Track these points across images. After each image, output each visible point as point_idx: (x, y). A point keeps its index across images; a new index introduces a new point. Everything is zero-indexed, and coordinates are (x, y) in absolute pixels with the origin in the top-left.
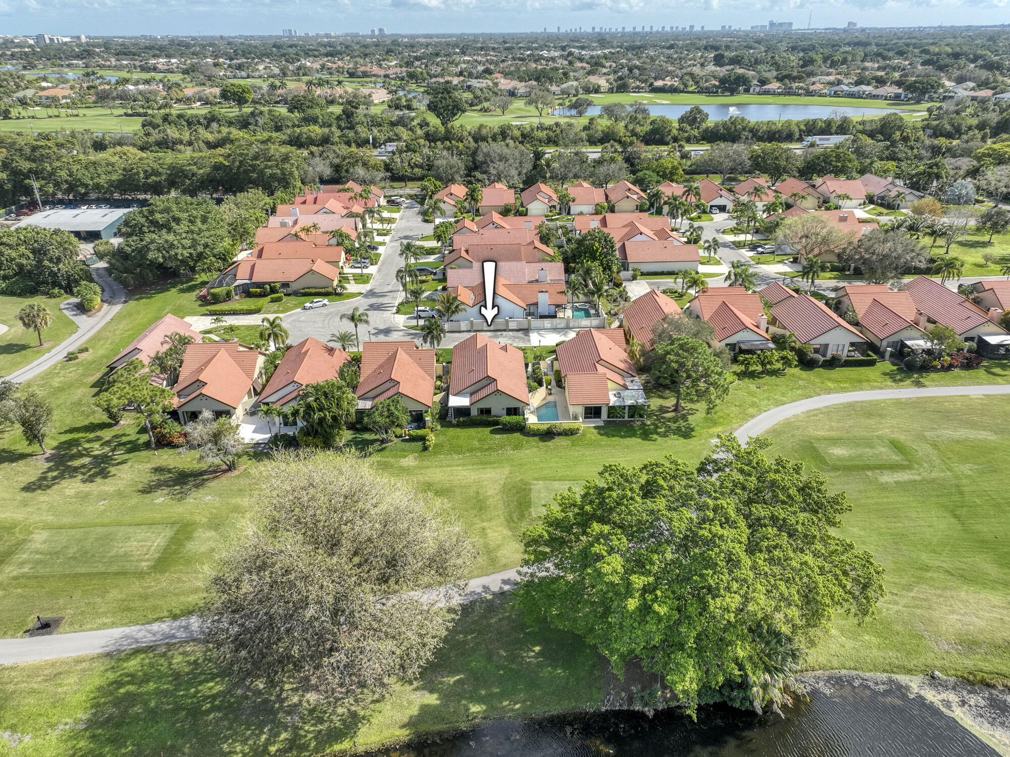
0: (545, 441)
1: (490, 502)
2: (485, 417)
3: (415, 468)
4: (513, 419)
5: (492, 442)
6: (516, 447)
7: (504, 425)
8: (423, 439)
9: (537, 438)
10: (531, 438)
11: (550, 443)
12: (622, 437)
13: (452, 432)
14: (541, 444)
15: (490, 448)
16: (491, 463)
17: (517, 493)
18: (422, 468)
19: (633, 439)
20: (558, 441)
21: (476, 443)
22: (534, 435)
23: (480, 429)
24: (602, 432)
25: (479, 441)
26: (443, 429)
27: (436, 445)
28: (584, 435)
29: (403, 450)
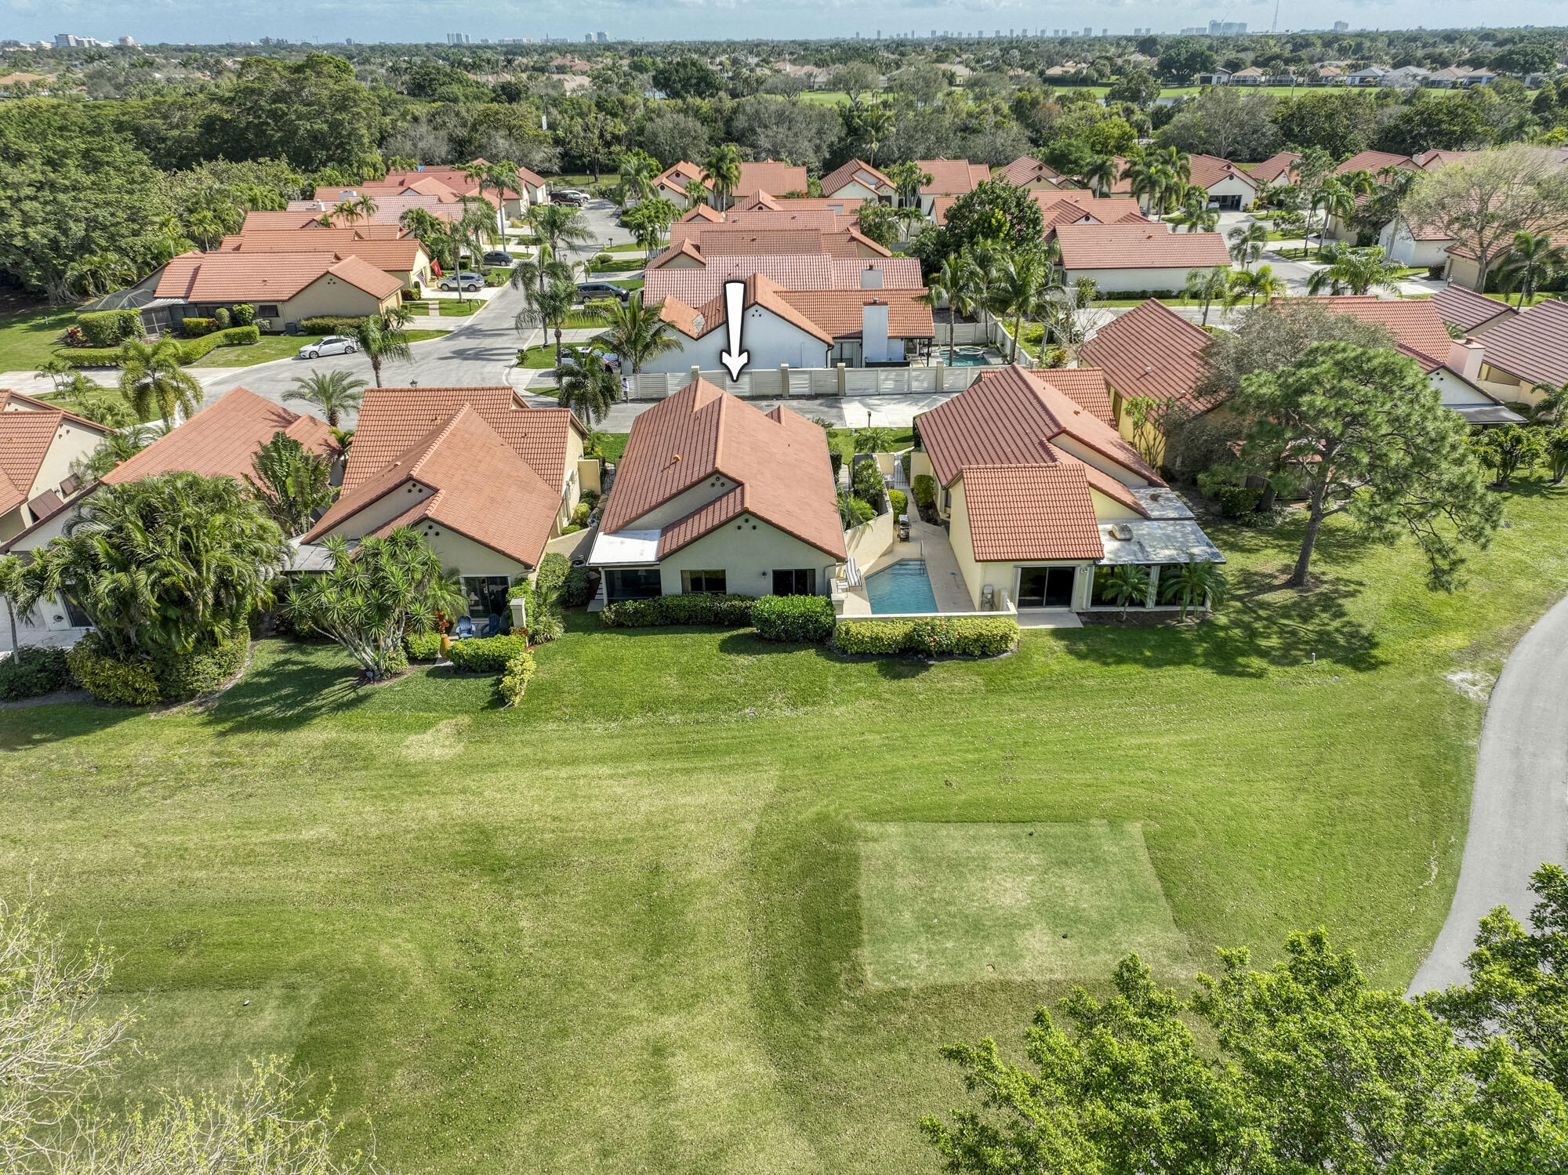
0: (898, 676)
1: (700, 911)
2: (704, 600)
3: (447, 766)
4: (796, 605)
5: (723, 679)
6: (806, 696)
7: (765, 622)
8: (496, 666)
9: (871, 667)
10: (852, 667)
11: (913, 684)
12: (1148, 663)
13: (599, 644)
14: (886, 685)
15: (716, 700)
16: (711, 751)
17: (807, 872)
18: (474, 768)
19: (1187, 669)
20: (941, 676)
21: (671, 683)
22: (863, 656)
23: (688, 638)
24: (1082, 647)
25: (684, 674)
26: (572, 636)
27: (536, 690)
28: (1023, 656)
29: (427, 705)
